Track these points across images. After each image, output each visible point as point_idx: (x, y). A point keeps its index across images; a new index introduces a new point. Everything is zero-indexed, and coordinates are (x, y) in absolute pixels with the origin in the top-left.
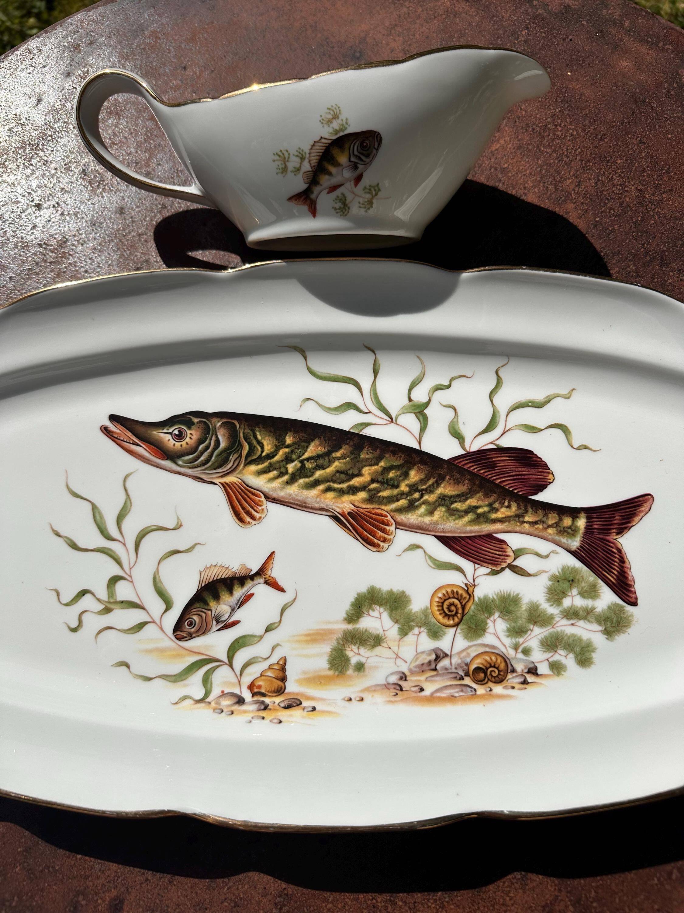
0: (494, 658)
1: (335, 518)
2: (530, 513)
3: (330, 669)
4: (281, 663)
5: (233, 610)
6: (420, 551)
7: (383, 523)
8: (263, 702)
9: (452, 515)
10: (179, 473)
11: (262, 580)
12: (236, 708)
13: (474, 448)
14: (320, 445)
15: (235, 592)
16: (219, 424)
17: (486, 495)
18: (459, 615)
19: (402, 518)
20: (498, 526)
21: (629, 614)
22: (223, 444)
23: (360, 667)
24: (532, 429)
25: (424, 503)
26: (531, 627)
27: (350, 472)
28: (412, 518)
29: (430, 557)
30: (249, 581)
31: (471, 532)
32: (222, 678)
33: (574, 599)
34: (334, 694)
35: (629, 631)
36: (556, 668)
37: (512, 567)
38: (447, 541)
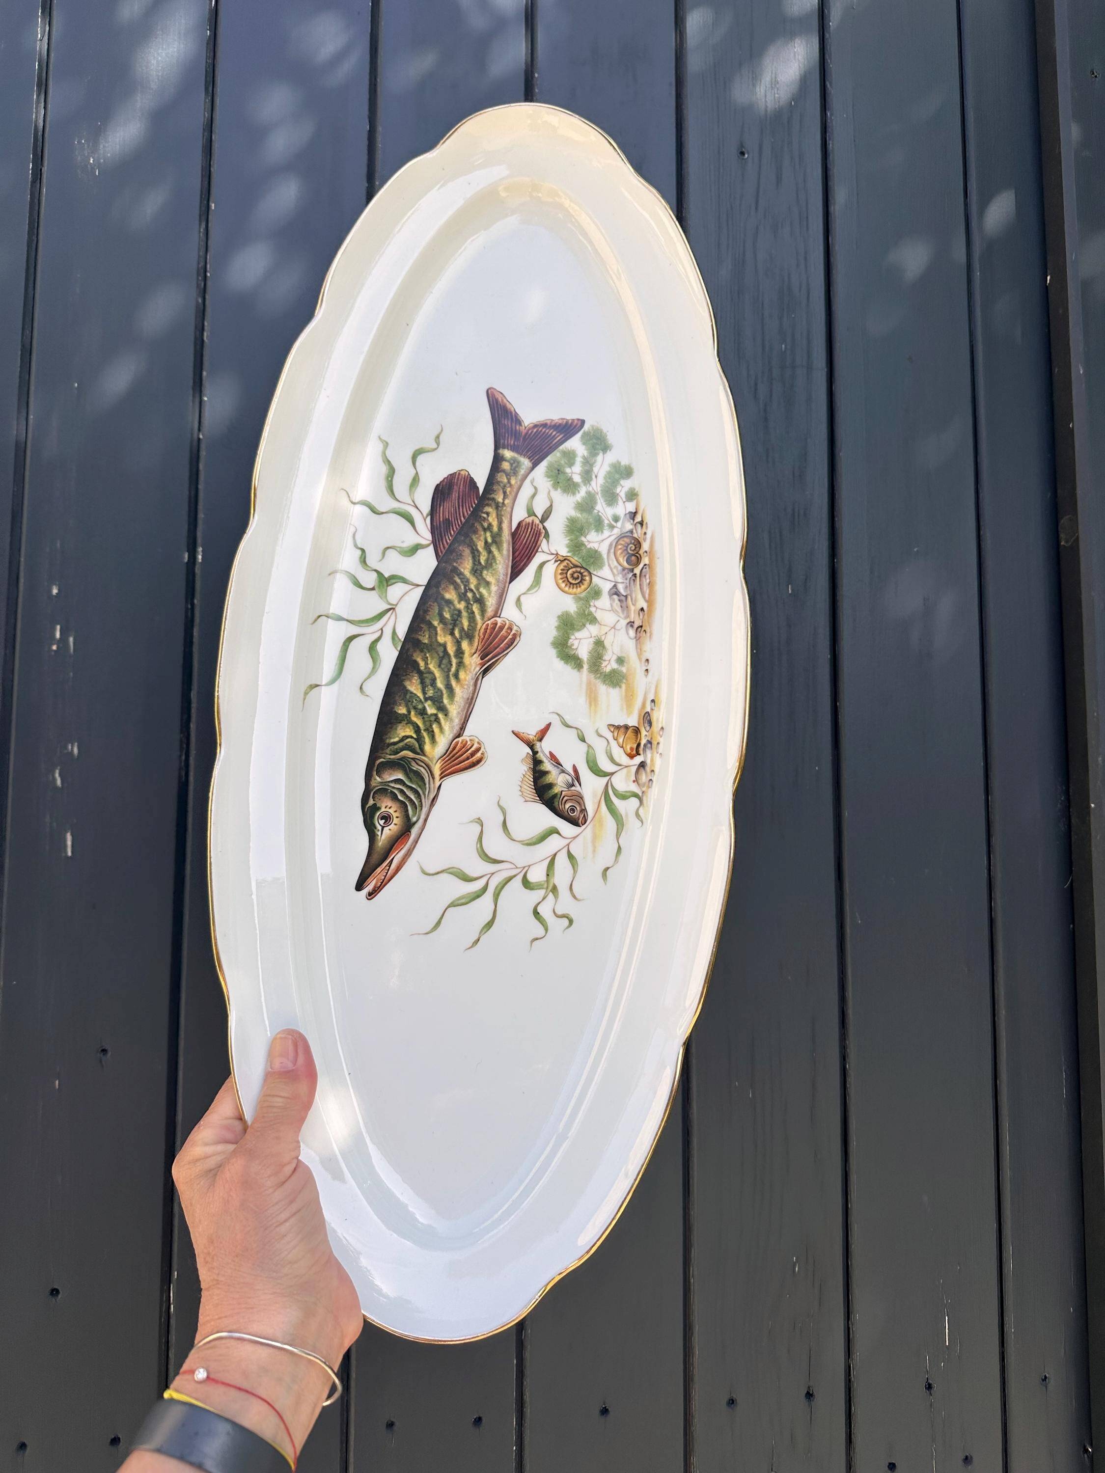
1: (485, 672)
2: (496, 497)
3: (620, 687)
5: (563, 771)
6: (522, 598)
7: (494, 628)
8: (645, 745)
9: (491, 564)
10: (426, 820)
11: (538, 744)
12: (648, 769)
13: (429, 536)
14: (411, 681)
15: (547, 770)
16: (378, 779)
17: (476, 532)
18: (582, 571)
19: (490, 611)
20: (505, 526)
21: (591, 428)
22: (400, 776)
23: (620, 660)
24: (415, 481)
25: (478, 589)
26: (595, 511)
27: (441, 654)
28: (491, 602)
29: (529, 590)
30: (537, 756)
31: (508, 551)
32: (622, 782)
33: (575, 472)
34: (641, 684)
35: (605, 431)
36: (632, 495)
37: (543, 521)
38: (516, 572)
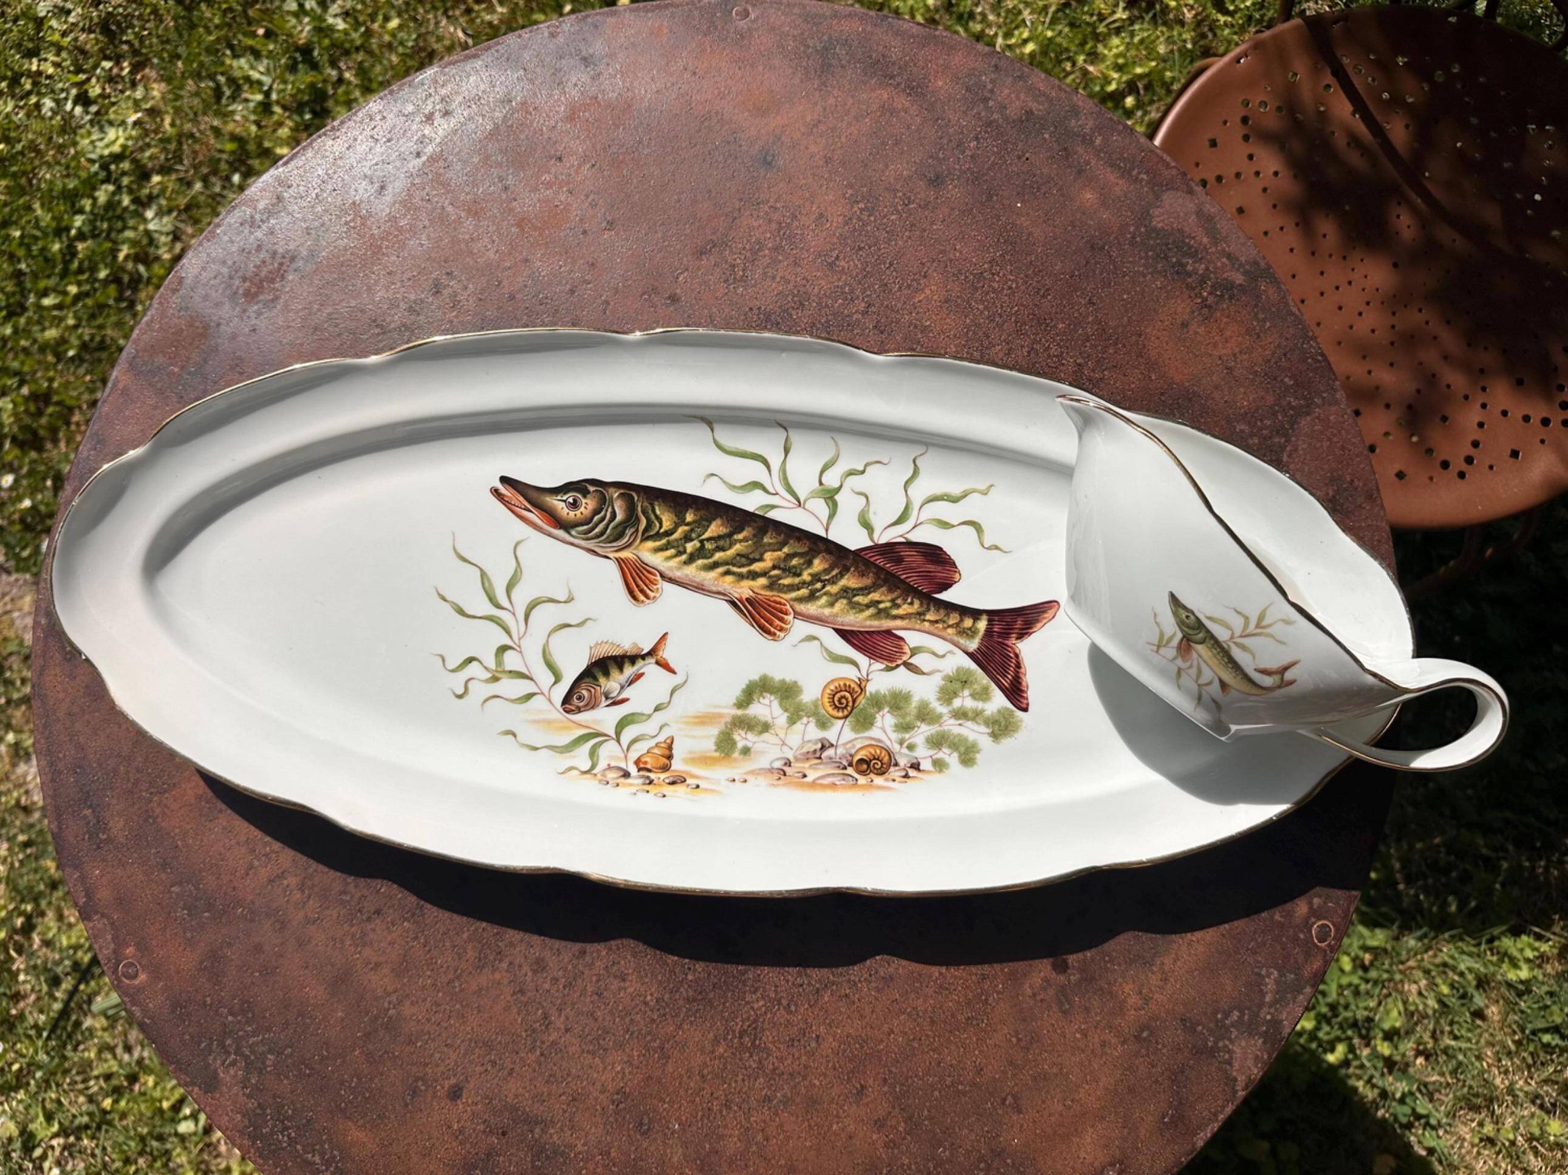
0: (878, 751)
1: (733, 603)
2: (931, 612)
3: (716, 751)
4: (669, 741)
5: (622, 688)
6: (816, 642)
7: (781, 612)
8: (648, 777)
9: (853, 608)
10: (572, 544)
11: (653, 661)
12: (622, 780)
13: (883, 540)
14: (722, 525)
15: (625, 670)
16: (616, 495)
17: (890, 591)
18: (849, 709)
19: (801, 607)
20: (898, 623)
21: (1018, 719)
22: (620, 516)
23: (746, 751)
24: (944, 525)
25: (825, 594)
26: (919, 724)
27: (751, 556)
28: (811, 608)
29: (826, 650)
30: (640, 660)
31: (870, 627)
32: (609, 752)
33: (965, 701)
34: (718, 774)
35: (1016, 735)
36: (939, 765)
37: (907, 665)
38: (845, 635)
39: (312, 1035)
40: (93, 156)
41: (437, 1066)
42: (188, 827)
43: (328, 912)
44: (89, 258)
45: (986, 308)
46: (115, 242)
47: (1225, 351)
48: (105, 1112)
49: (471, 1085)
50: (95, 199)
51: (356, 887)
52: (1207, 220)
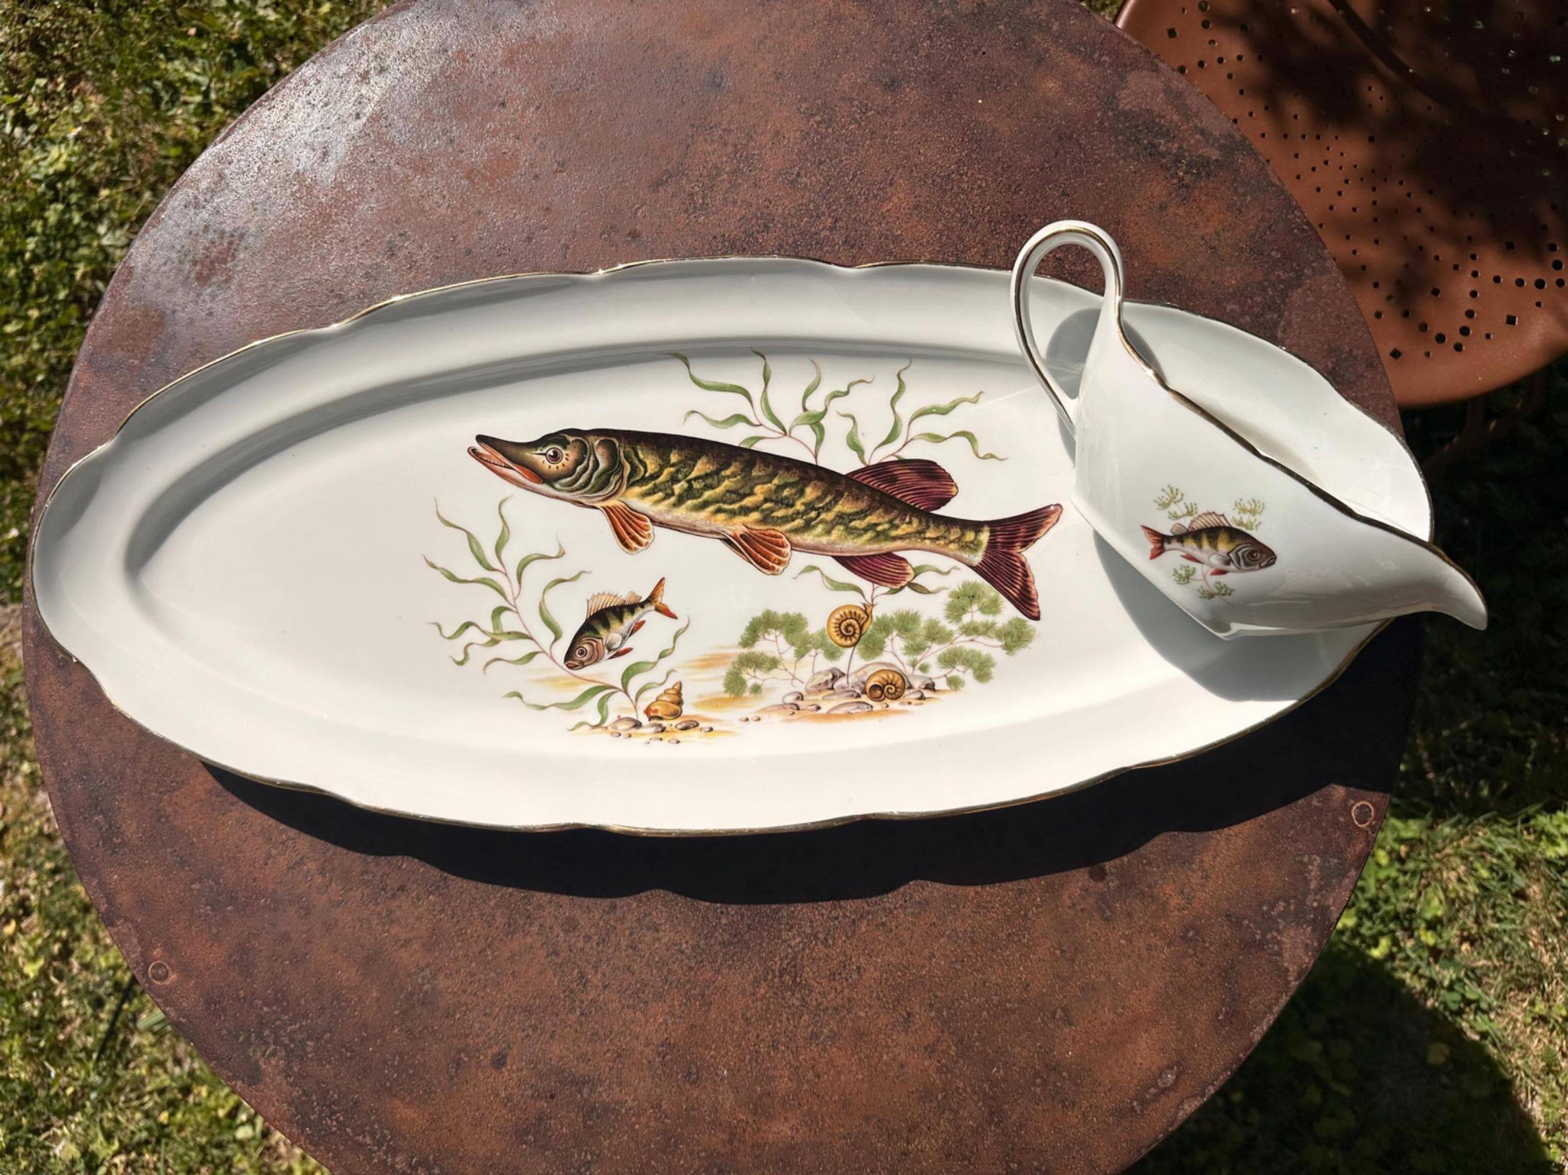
0: (891, 676)
1: (727, 541)
2: (931, 529)
3: (726, 692)
4: (676, 688)
5: (624, 638)
6: (817, 572)
7: (778, 545)
8: (660, 725)
9: (852, 533)
10: (557, 498)
11: (652, 608)
12: (634, 731)
14: (708, 463)
15: (625, 621)
16: (597, 443)
17: (887, 512)
18: (857, 636)
19: (798, 538)
20: (899, 543)
21: (1031, 629)
22: (603, 465)
24: (936, 439)
25: (821, 522)
26: (930, 644)
27: (741, 492)
28: (808, 538)
29: (827, 578)
30: (639, 608)
31: (870, 551)
32: (618, 704)
33: (974, 616)
34: (731, 715)
35: (1030, 645)
36: (954, 683)
37: (912, 586)
38: (845, 561)
39: (349, 1018)
40: (38, 176)
41: (478, 1036)
42: (201, 822)
43: (352, 893)
44: (46, 280)
45: (958, 210)
46: (70, 261)
47: (1207, 231)
48: (163, 1126)
49: (515, 1052)
50: (45, 220)
51: (377, 865)
52: (1175, 97)
